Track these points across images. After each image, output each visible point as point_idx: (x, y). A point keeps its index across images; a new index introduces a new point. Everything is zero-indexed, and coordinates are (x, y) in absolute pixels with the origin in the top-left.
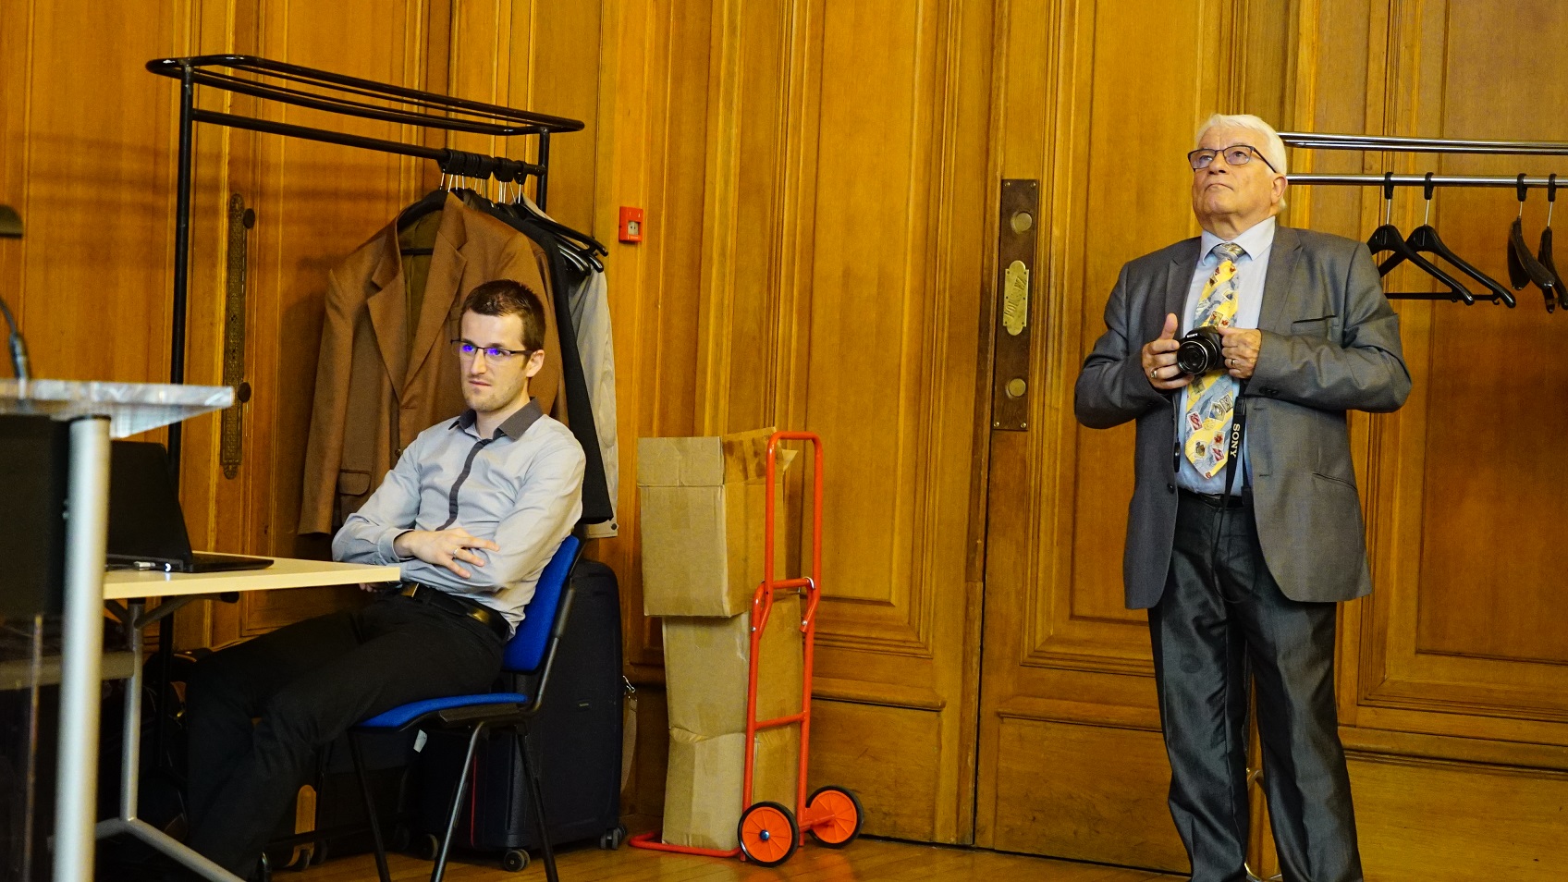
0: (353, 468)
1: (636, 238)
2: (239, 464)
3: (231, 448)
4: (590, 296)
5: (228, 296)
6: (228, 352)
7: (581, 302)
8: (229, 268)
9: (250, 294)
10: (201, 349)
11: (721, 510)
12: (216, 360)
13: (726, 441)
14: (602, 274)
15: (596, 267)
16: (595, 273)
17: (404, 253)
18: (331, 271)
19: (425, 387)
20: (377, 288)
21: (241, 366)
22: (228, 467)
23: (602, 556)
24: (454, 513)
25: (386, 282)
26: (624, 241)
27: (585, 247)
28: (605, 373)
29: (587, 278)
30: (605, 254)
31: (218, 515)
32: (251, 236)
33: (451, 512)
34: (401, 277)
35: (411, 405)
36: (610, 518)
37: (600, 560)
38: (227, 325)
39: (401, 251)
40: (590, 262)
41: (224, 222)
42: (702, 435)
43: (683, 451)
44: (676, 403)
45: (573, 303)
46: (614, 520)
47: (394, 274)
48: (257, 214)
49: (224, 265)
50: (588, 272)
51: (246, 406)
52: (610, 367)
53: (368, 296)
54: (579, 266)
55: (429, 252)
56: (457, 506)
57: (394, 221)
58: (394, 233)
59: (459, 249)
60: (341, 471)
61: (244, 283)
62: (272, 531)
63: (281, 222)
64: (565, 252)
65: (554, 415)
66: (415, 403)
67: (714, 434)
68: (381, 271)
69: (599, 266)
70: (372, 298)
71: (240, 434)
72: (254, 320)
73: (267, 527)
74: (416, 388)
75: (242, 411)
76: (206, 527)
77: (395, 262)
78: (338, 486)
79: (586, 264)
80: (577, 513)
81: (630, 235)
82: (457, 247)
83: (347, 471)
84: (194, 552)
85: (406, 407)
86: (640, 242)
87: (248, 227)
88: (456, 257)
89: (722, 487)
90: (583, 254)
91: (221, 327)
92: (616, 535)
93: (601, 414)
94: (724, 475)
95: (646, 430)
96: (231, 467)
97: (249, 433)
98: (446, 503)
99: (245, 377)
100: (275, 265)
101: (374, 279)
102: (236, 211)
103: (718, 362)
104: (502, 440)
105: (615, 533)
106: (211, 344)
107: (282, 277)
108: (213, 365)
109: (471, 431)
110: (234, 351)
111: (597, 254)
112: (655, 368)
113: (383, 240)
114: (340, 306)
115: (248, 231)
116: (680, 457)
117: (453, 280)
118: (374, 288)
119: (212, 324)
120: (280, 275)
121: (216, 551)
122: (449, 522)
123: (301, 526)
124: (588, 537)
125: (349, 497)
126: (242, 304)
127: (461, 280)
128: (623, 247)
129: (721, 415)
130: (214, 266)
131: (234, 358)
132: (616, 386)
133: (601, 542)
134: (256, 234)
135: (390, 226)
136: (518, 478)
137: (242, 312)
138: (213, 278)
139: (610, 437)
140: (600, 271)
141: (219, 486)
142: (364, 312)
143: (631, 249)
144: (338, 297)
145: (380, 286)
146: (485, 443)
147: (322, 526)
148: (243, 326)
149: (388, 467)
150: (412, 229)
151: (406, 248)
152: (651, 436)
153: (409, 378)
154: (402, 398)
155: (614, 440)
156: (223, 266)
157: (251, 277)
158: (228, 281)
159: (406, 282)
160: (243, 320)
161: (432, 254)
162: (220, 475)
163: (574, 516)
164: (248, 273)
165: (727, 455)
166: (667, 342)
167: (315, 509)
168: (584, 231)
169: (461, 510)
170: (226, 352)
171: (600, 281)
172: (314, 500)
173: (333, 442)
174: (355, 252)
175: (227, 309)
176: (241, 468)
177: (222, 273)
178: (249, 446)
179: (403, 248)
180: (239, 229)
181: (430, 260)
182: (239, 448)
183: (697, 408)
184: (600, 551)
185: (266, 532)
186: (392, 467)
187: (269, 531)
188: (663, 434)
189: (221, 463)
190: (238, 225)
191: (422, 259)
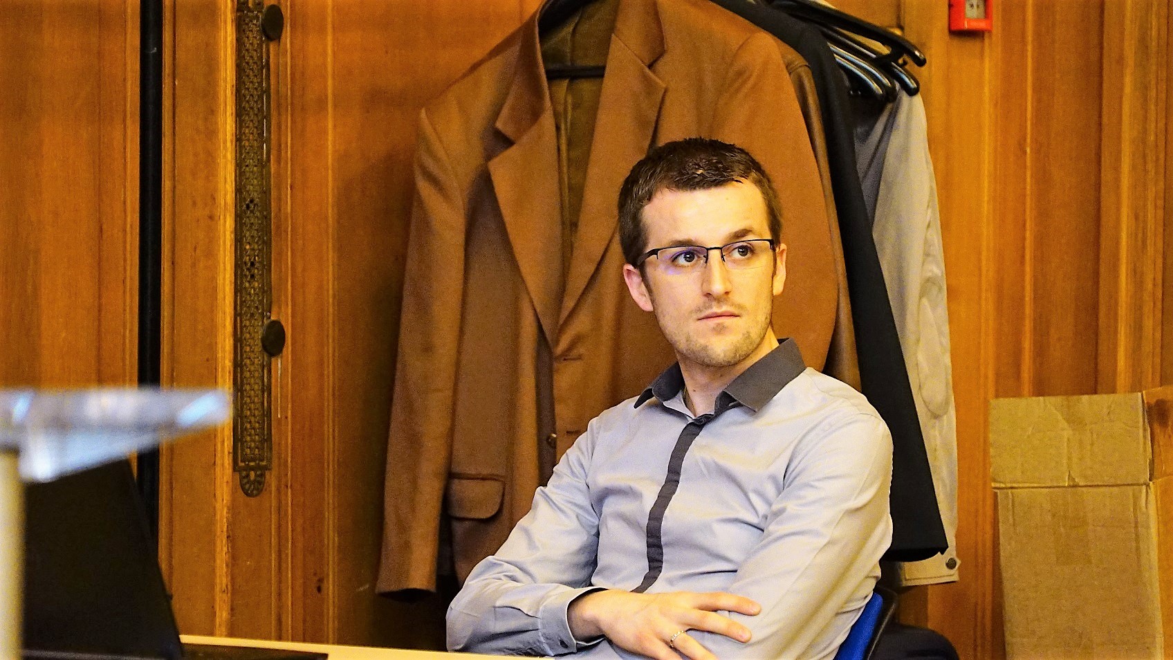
0: (472, 471)
1: (982, 25)
2: (266, 468)
3: (251, 440)
4: (895, 140)
5: (240, 164)
6: (242, 269)
7: (878, 158)
8: (240, 114)
9: (279, 161)
10: (194, 265)
11: (1148, 527)
12: (220, 282)
13: (1153, 401)
14: (918, 99)
15: (905, 86)
16: (905, 97)
17: (553, 76)
18: (423, 111)
19: (597, 319)
20: (506, 142)
21: (266, 290)
22: (248, 476)
23: (935, 618)
24: (655, 563)
25: (521, 131)
26: (959, 33)
27: (885, 50)
28: (928, 280)
29: (889, 106)
30: (921, 62)
31: (234, 558)
32: (277, 55)
33: (651, 560)
34: (547, 120)
35: (575, 353)
36: (943, 549)
37: (930, 626)
38: (239, 218)
39: (547, 72)
40: (893, 76)
41: (227, 34)
42: (1113, 391)
43: (1075, 421)
44: (1063, 329)
45: (864, 153)
46: (951, 552)
47: (535, 114)
48: (287, 13)
49: (230, 109)
50: (890, 96)
51: (278, 364)
52: (936, 269)
53: (489, 156)
54: (874, 86)
55: (597, 73)
56: (660, 547)
57: (534, 15)
58: (533, 38)
59: (650, 66)
60: (450, 476)
61: (268, 141)
62: (330, 587)
63: (329, 27)
64: (842, 57)
65: (830, 368)
66: (581, 350)
67: (1136, 386)
68: (513, 109)
69: (913, 85)
70: (496, 160)
71: (267, 414)
72: (286, 204)
73: (321, 580)
74: (582, 323)
75: (270, 371)
76: (212, 587)
77: (537, 93)
78: (446, 502)
79: (886, 81)
80: (883, 537)
81: (969, 20)
82: (647, 62)
83: (461, 476)
84: (185, 639)
85: (565, 356)
86: (990, 32)
87: (269, 39)
88: (646, 79)
89: (1148, 485)
90: (882, 63)
91: (227, 225)
92: (955, 578)
93: (921, 357)
94: (1152, 462)
95: (1008, 385)
96: (252, 474)
97: (284, 410)
98: (640, 544)
99: (274, 309)
100: (321, 103)
101: (499, 125)
102: (249, 10)
103: (1139, 247)
104: (732, 415)
105: (953, 575)
106: (210, 253)
107: (335, 126)
108: (215, 289)
109: (676, 404)
110: (253, 264)
111: (905, 63)
112: (1022, 262)
113: (515, 50)
114: (442, 177)
115: (272, 46)
116: (1067, 433)
117: (641, 122)
118: (500, 141)
119: (211, 217)
120: (330, 125)
121: (231, 634)
122: (650, 579)
123: (384, 573)
124: (905, 584)
125: (467, 524)
126: (264, 176)
127: (657, 122)
128: (956, 42)
129: (1147, 347)
130: (211, 112)
131: (253, 276)
132: (949, 301)
133: (930, 591)
134: (283, 53)
135: (526, 28)
136: (773, 478)
137: (266, 193)
138: (211, 133)
139: (939, 398)
140: (912, 92)
141: (233, 509)
142: (484, 187)
143: (972, 45)
144: (437, 160)
145: (512, 138)
146: (700, 424)
147: (420, 576)
148: (267, 218)
149: (535, 481)
150: (567, 31)
151: (557, 66)
152: (1017, 394)
153: (569, 303)
154: (557, 342)
155: (947, 403)
156: (229, 113)
157: (279, 127)
158: (239, 139)
159: (558, 128)
160: (266, 205)
161: (602, 76)
162: (233, 493)
163: (880, 543)
164: (274, 122)
165: (1156, 426)
166: (1043, 215)
167: (406, 546)
168: (879, 19)
169: (667, 554)
170: (238, 266)
171: (914, 112)
172: (403, 528)
173: (433, 426)
174: (464, 76)
175: (239, 190)
176: (271, 479)
177: (227, 124)
178: (285, 436)
179: (551, 67)
180: (256, 42)
181: (600, 90)
182: (267, 440)
183: (1103, 336)
184: (930, 606)
185: (319, 589)
186: (544, 483)
187: (324, 586)
188: (1041, 389)
189: (235, 467)
190: (253, 37)
191: (586, 86)
